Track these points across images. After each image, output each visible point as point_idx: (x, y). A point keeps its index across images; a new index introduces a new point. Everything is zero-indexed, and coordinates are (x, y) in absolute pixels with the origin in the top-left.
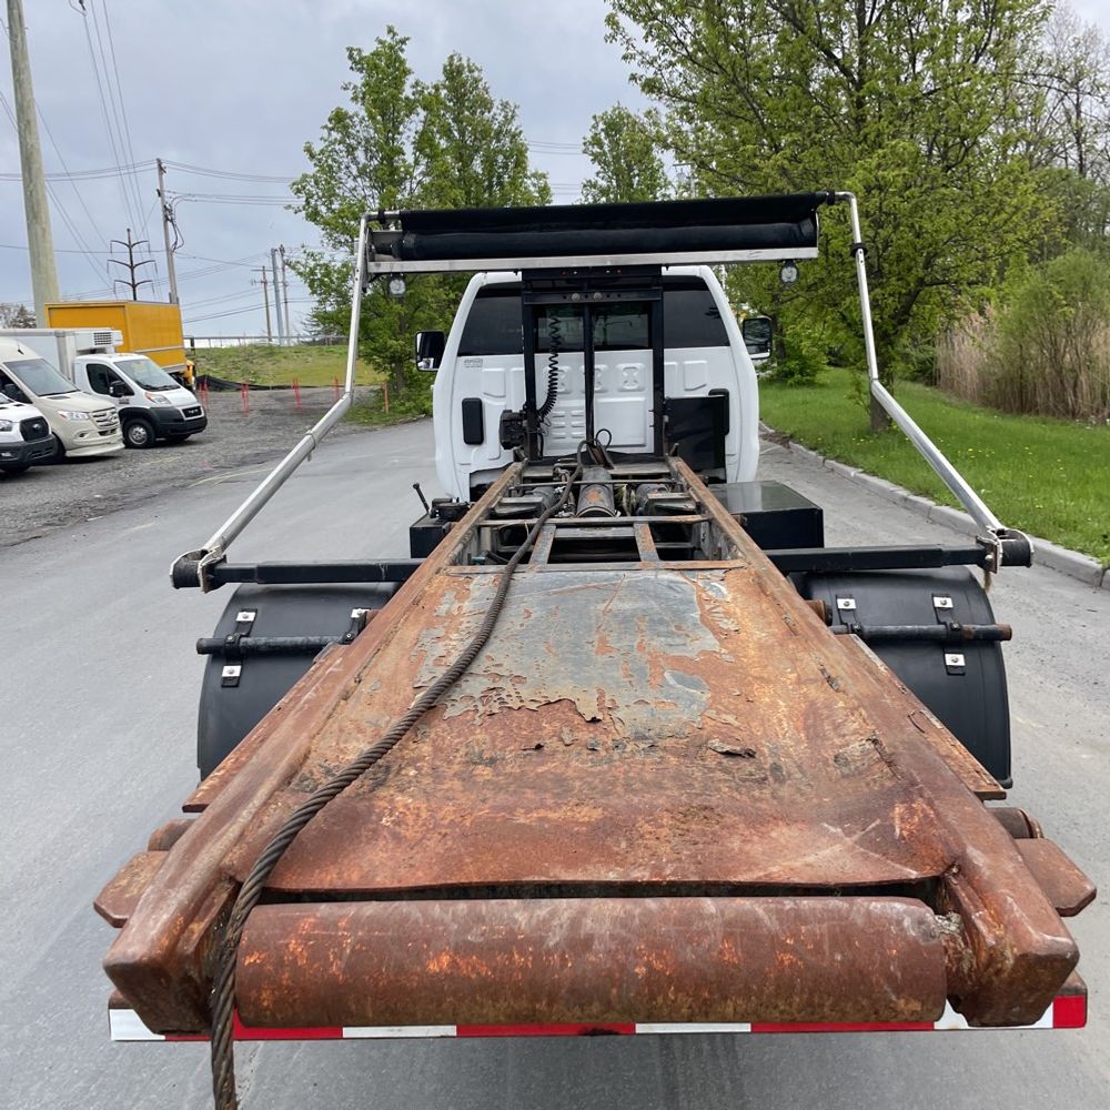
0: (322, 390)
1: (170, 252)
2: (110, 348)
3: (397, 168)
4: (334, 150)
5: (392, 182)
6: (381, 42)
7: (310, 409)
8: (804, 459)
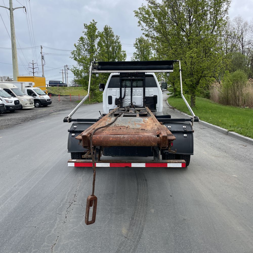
0: (75, 96)
1: (43, 66)
2: (32, 86)
3: (94, 49)
4: (80, 45)
5: (92, 52)
6: (91, 23)
7: (73, 101)
8: (177, 112)
